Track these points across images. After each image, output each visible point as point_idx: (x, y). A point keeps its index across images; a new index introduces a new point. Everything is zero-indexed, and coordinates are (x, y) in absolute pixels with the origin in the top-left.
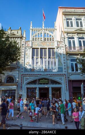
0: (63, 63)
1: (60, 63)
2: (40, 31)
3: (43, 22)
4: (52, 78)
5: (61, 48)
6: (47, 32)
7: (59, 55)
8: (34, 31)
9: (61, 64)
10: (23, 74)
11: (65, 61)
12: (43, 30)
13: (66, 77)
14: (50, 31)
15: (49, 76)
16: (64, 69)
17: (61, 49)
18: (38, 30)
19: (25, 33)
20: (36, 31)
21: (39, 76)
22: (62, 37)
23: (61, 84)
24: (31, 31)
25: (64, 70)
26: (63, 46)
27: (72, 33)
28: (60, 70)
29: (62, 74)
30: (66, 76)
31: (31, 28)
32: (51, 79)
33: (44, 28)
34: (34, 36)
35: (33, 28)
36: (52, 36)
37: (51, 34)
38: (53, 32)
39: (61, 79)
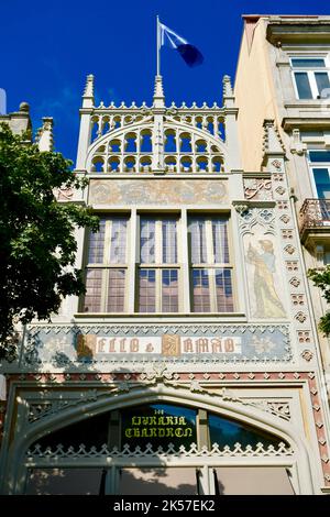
0: (287, 301)
1: (267, 302)
2: (139, 119)
3: (159, 77)
4: (219, 401)
5: (269, 210)
6: (181, 126)
7: (261, 252)
8: (106, 119)
9: (273, 308)
11: (300, 290)
12: (159, 118)
14: (199, 121)
15: (195, 384)
17: (267, 216)
18: (127, 119)
20: (118, 120)
21: (123, 386)
22: (271, 150)
23: (288, 446)
24: (86, 121)
25: (297, 348)
26: (277, 197)
28: (272, 345)
29: (288, 375)
31: (88, 104)
33: (160, 104)
34: (102, 149)
35: (96, 104)
36: (214, 148)
37: (203, 134)
38: (216, 123)
39: (284, 410)
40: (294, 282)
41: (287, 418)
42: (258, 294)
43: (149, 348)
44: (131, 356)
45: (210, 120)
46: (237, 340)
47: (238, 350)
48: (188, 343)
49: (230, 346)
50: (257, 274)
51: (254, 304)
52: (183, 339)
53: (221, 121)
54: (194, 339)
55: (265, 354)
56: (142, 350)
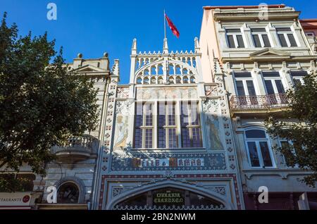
0: (224, 143)
1: (215, 142)
2: (157, 59)
3: (165, 39)
4: (194, 187)
5: (216, 101)
6: (176, 62)
7: (212, 120)
8: (142, 60)
9: (218, 145)
10: (106, 176)
11: (230, 137)
12: (166, 59)
13: (236, 185)
14: (184, 59)
15: (184, 180)
16: (227, 158)
17: (215, 103)
18: (152, 59)
19: (117, 67)
20: (147, 60)
21: (153, 180)
22: (217, 73)
23: (224, 206)
24: (133, 60)
25: (228, 164)
26: (220, 94)
27: (244, 62)
28: (217, 162)
29: (224, 175)
30: (235, 179)
31: (134, 53)
32: (190, 192)
33: (166, 52)
34: (141, 73)
35: (138, 52)
36: (191, 72)
37: (186, 65)
38: (191, 61)
39: (223, 191)
40: (227, 134)
41: (224, 194)
42: (211, 139)
43: (164, 164)
44: (156, 167)
45: (189, 59)
46: (202, 160)
47: (202, 164)
48: (181, 161)
49: (199, 162)
50: (211, 130)
51: (209, 144)
52: (178, 160)
53: (194, 59)
54: (183, 160)
55: (214, 166)
56: (161, 165)
